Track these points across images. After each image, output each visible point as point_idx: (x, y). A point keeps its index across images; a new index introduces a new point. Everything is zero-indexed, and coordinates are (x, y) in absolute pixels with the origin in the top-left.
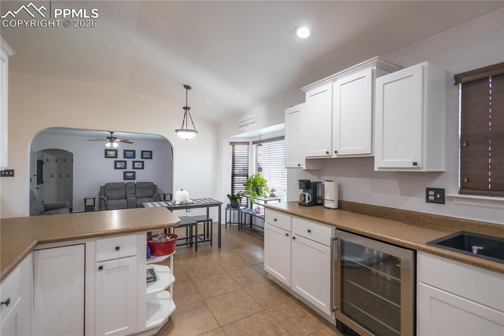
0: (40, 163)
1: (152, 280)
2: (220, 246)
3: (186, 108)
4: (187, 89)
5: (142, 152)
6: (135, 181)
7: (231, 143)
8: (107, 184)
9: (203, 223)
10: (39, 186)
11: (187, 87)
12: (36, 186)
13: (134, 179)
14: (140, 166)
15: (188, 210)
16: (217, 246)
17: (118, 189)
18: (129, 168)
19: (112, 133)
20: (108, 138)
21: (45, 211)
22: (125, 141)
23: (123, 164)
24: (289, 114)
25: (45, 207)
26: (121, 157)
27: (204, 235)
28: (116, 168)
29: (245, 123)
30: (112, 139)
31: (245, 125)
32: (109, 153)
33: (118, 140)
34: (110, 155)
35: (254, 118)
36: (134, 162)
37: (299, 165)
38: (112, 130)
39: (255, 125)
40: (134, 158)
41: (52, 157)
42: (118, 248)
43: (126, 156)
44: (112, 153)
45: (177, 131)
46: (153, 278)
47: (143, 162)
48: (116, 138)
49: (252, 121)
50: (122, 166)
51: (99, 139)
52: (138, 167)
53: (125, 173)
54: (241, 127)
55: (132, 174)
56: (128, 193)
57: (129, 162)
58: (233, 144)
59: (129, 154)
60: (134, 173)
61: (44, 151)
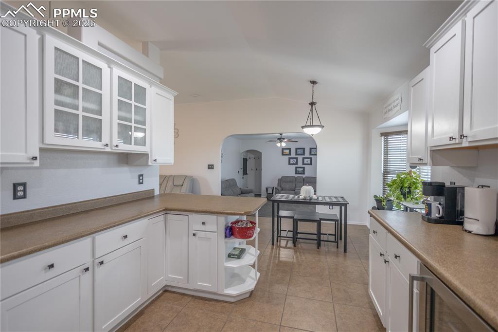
0: (245, 161)
1: (237, 257)
2: (345, 251)
3: (312, 104)
4: (313, 84)
5: (311, 149)
6: (304, 176)
7: (382, 134)
8: (282, 177)
9: (334, 222)
10: (244, 176)
11: (314, 82)
12: (242, 176)
13: (304, 174)
14: (309, 162)
15: (331, 207)
16: (343, 250)
17: (290, 182)
18: (300, 164)
19: (281, 134)
20: (278, 139)
21: (242, 193)
22: (290, 141)
23: (295, 160)
24: (413, 87)
25: (241, 191)
26: (293, 155)
27: (335, 235)
28: (290, 164)
29: (390, 108)
30: (281, 139)
31: (389, 110)
32: (285, 151)
33: (286, 140)
34: (286, 153)
35: (397, 99)
36: (303, 159)
37: (420, 159)
38: (281, 132)
39: (398, 107)
40: (304, 154)
41: (252, 156)
42: (203, 223)
43: (298, 153)
44: (287, 152)
45: (303, 127)
46: (238, 256)
47: (311, 158)
48: (284, 139)
49: (395, 104)
50: (294, 163)
51: (272, 140)
52: (307, 163)
53: (296, 168)
54: (386, 113)
55: (302, 169)
56: (297, 185)
57: (300, 158)
58: (385, 135)
59: (300, 151)
60: (304, 168)
61: (248, 151)
